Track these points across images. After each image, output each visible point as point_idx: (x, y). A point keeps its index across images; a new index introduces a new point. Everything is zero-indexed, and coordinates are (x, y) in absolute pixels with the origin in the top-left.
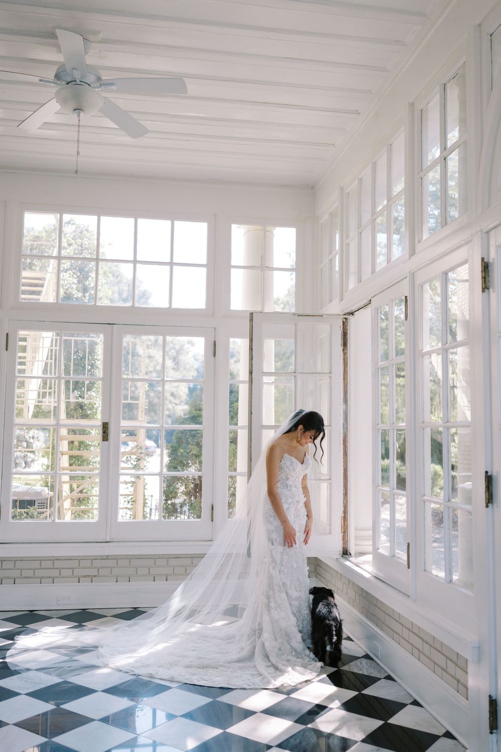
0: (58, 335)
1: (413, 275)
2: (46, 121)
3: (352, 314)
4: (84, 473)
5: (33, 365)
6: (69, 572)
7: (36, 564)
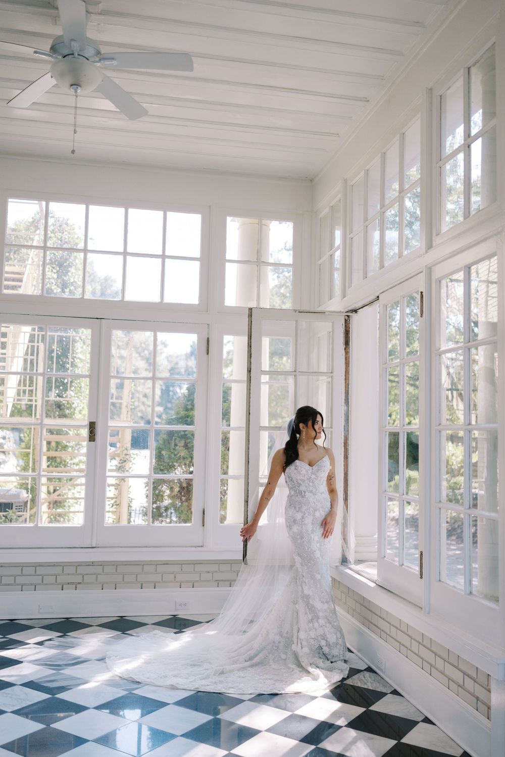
0: (41, 329)
1: (429, 270)
2: (34, 101)
3: (355, 311)
4: (61, 474)
5: (12, 361)
6: (53, 579)
7: (17, 571)
